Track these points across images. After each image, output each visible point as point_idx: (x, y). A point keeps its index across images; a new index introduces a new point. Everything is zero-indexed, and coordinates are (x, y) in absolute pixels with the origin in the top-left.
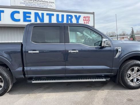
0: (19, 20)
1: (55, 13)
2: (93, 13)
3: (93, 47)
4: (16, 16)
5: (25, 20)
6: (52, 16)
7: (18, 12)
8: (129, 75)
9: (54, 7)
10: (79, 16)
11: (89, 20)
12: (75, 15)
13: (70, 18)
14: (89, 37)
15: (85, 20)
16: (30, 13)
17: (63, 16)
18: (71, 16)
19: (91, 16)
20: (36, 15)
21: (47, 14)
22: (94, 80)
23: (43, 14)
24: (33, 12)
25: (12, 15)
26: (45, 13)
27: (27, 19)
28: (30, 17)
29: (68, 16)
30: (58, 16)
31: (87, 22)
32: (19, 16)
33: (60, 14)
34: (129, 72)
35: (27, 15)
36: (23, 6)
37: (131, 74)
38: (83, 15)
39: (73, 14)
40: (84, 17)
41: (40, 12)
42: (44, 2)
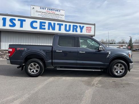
0: (36, 28)
1: (64, 24)
2: (94, 25)
3: (94, 50)
4: (34, 25)
5: (41, 28)
6: (62, 26)
7: (36, 22)
8: (115, 69)
9: (63, 18)
10: (83, 26)
11: (90, 30)
12: (79, 26)
13: (75, 27)
14: (91, 44)
15: (88, 30)
16: (45, 23)
17: (70, 26)
18: (77, 26)
19: (93, 27)
20: (50, 24)
21: (58, 24)
22: (93, 70)
23: (54, 24)
24: (47, 22)
25: (32, 24)
26: (56, 23)
27: (43, 27)
28: (44, 26)
29: (74, 26)
30: (66, 25)
31: (89, 31)
32: (37, 25)
33: (68, 24)
34: (115, 67)
35: (43, 24)
36: (40, 17)
37: (116, 68)
38: (86, 26)
39: (78, 25)
40: (87, 28)
41: (52, 22)
42: (56, 14)
